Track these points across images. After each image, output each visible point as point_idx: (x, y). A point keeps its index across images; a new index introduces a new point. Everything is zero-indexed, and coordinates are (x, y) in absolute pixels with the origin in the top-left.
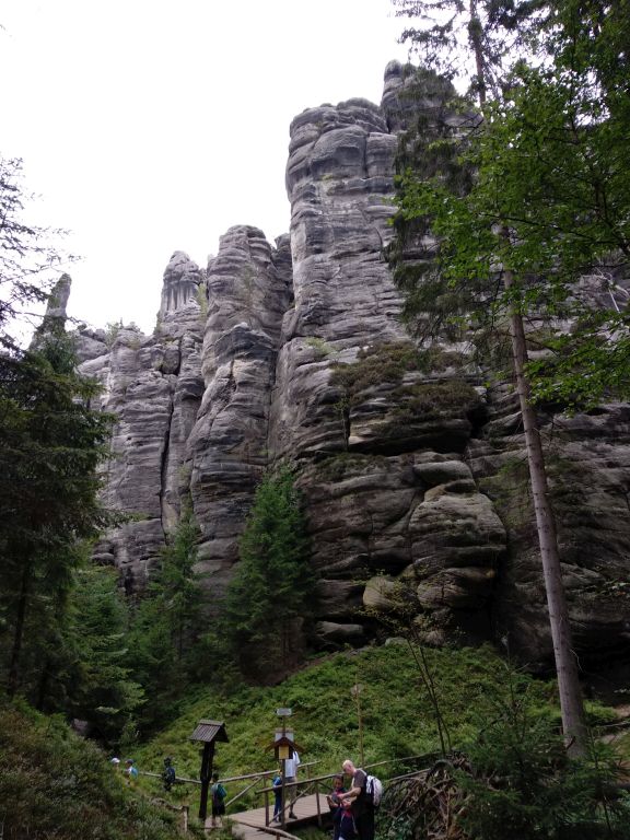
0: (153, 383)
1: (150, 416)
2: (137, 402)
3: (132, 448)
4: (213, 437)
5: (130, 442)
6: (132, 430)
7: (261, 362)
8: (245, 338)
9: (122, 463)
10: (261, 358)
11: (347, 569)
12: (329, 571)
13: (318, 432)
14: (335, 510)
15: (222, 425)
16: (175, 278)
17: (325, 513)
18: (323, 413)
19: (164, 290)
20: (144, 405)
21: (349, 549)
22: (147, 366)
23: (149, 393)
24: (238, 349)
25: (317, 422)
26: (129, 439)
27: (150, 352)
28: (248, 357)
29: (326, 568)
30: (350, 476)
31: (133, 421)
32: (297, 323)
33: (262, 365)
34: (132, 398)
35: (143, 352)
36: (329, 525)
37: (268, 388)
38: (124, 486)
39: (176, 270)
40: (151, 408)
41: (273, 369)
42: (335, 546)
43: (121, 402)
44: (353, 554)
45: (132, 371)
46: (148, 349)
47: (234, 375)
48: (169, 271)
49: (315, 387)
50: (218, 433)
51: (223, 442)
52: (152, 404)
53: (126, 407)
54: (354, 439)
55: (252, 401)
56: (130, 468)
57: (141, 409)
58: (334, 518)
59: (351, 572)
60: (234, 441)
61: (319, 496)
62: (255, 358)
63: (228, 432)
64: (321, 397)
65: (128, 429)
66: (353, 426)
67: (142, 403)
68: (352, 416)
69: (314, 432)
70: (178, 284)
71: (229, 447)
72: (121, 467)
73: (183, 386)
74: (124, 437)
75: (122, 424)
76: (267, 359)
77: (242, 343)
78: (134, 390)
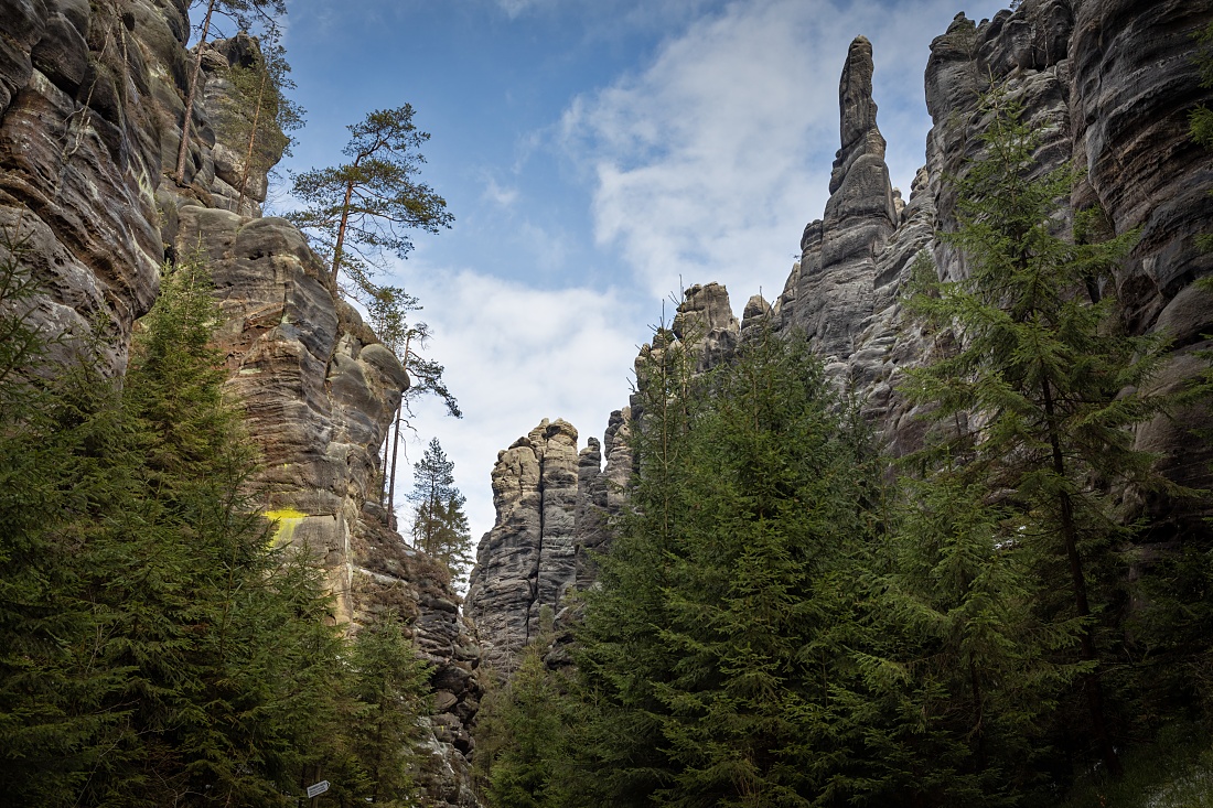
0: (1017, 93)
27: (999, 41)
46: (995, 39)
78: (981, 124)
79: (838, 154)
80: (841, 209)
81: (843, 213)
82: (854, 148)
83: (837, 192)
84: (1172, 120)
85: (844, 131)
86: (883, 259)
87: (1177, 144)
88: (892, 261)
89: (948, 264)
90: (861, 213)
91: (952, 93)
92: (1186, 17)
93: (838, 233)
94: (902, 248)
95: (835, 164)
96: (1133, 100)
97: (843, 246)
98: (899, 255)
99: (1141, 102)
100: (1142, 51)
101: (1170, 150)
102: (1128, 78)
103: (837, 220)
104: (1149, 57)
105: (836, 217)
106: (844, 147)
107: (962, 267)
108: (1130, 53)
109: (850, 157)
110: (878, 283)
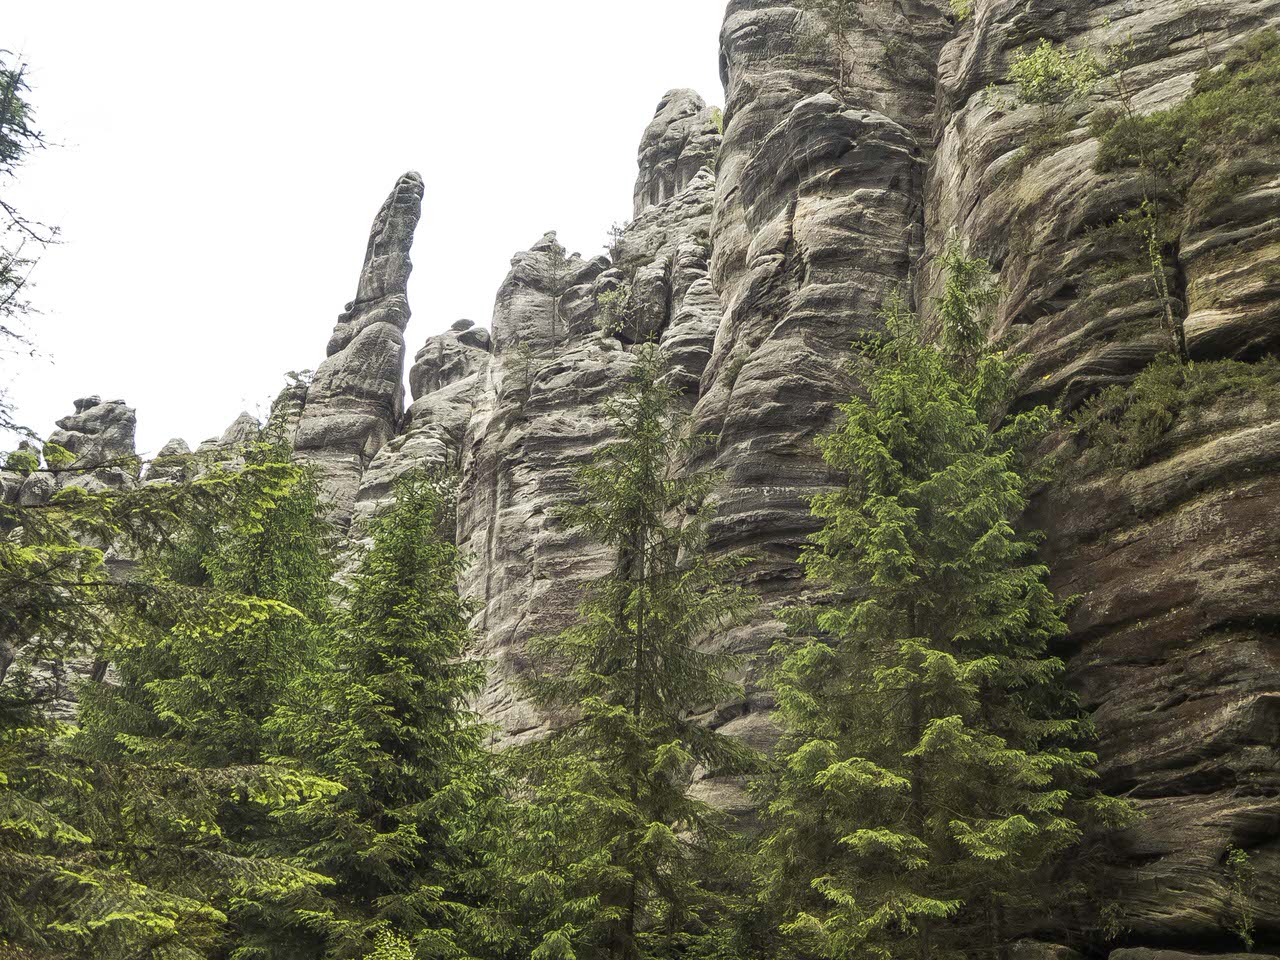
0: (596, 366)
1: (588, 449)
2: (556, 415)
3: (544, 534)
4: (739, 412)
5: (540, 520)
6: (545, 487)
7: (878, 192)
8: (824, 130)
9: (521, 575)
10: (878, 183)
11: (1216, 750)
12: (1147, 766)
13: (1070, 323)
14: (1149, 557)
15: (765, 377)
16: (667, 153)
17: (1112, 574)
18: (1086, 261)
19: (640, 186)
20: (578, 420)
21: (1216, 679)
22: (582, 327)
23: (589, 389)
24: (806, 166)
25: (1067, 292)
26: (538, 511)
27: (590, 291)
28: (836, 185)
29: (1133, 756)
30: (1197, 435)
31: (546, 464)
32: (983, 45)
33: (881, 201)
34: (544, 406)
35: (575, 295)
36: (1133, 608)
37: (903, 265)
38: (525, 636)
39: (669, 133)
40: (593, 426)
41: (914, 212)
42: (1162, 676)
43: (516, 419)
44: (1233, 695)
45: (546, 346)
46: (586, 286)
47: (797, 237)
48: (652, 137)
49: (1052, 191)
50: (750, 399)
51: (769, 424)
52: (595, 416)
53: (529, 429)
54: (1202, 319)
55: (853, 302)
56: (540, 588)
57: (566, 432)
58: (1147, 582)
59: (1231, 763)
60: (804, 421)
61: (1088, 522)
62: (857, 184)
63: (783, 392)
64: (1078, 212)
65: (534, 485)
66: (1196, 282)
67: (569, 416)
68: (1187, 249)
69: (1054, 329)
70: (673, 168)
71: (787, 437)
72: (518, 588)
73: (676, 359)
74: (523, 507)
75: (519, 474)
76: (895, 185)
77: (817, 145)
78: (549, 385)
79: (348, 307)
80: (336, 382)
81: (339, 387)
82: (370, 308)
83: (337, 355)
84: (764, 548)
85: (364, 282)
86: (377, 467)
87: (763, 572)
88: (388, 474)
89: (473, 530)
90: (360, 394)
91: (524, 328)
92: (795, 455)
93: (324, 410)
94: (405, 462)
95: (343, 319)
96: (736, 517)
97: (327, 430)
98: (399, 470)
99: (742, 521)
100: (753, 471)
101: (755, 575)
102: (736, 491)
103: (328, 393)
104: (758, 480)
105: (328, 388)
106: (358, 301)
107: (490, 541)
108: (743, 468)
109: (363, 318)
110: (362, 495)
